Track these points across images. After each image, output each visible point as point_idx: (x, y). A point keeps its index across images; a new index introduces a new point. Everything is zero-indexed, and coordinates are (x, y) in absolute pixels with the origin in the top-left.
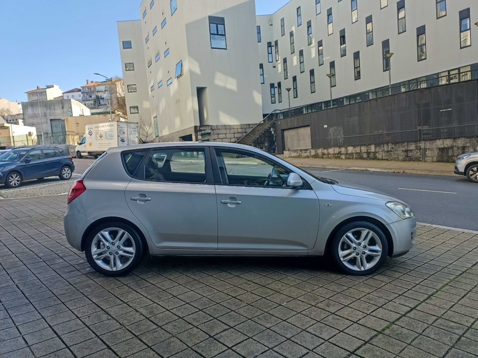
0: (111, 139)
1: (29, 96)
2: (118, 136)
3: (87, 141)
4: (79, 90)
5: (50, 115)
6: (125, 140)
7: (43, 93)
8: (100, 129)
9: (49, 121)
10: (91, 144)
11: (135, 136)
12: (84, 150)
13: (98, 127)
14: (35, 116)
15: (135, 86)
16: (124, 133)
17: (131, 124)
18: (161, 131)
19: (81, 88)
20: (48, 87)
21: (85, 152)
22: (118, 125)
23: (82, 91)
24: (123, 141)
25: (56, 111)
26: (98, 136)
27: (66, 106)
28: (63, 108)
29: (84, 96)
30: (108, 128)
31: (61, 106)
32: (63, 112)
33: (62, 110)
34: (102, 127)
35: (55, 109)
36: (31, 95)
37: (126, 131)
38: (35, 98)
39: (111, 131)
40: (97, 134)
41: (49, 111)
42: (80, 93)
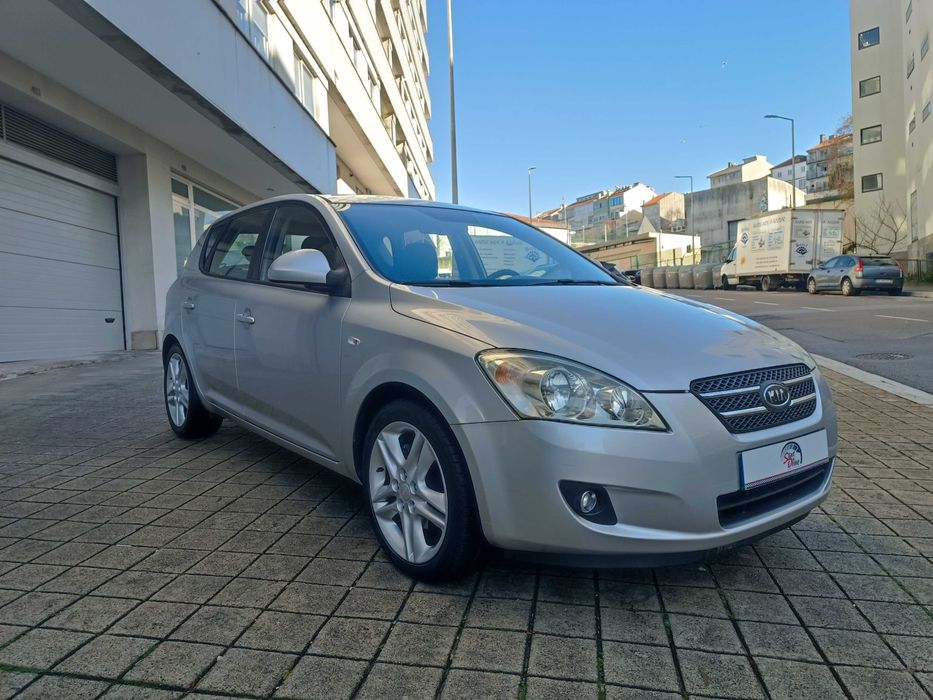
0: (778, 248)
1: (713, 182)
2: (792, 241)
3: (739, 255)
4: (803, 159)
5: (728, 213)
6: (810, 249)
7: (736, 172)
8: (763, 228)
9: (725, 225)
10: (743, 261)
11: (835, 240)
12: (733, 273)
13: (758, 225)
14: (703, 217)
15: (878, 129)
16: (806, 234)
17: (825, 213)
18: (924, 228)
19: (806, 154)
20: (747, 161)
21: (733, 277)
22: (793, 218)
23: (808, 158)
24: (802, 251)
25: (739, 205)
26: (757, 243)
27: (758, 193)
28: (751, 197)
29: (811, 169)
30: (775, 226)
31: (748, 193)
32: (751, 205)
33: (749, 201)
34: (764, 224)
35: (737, 202)
36: (717, 180)
37: (812, 231)
38: (722, 184)
39: (780, 231)
40: (755, 238)
41: (726, 206)
42: (804, 163)
